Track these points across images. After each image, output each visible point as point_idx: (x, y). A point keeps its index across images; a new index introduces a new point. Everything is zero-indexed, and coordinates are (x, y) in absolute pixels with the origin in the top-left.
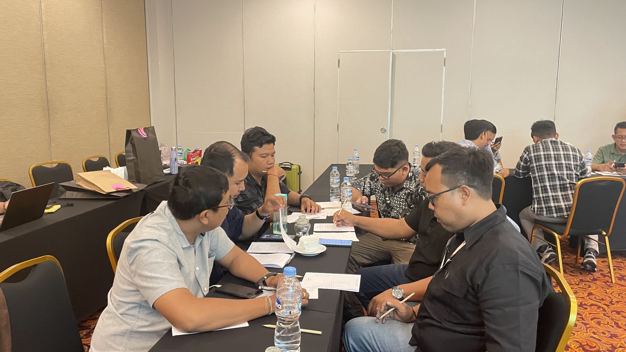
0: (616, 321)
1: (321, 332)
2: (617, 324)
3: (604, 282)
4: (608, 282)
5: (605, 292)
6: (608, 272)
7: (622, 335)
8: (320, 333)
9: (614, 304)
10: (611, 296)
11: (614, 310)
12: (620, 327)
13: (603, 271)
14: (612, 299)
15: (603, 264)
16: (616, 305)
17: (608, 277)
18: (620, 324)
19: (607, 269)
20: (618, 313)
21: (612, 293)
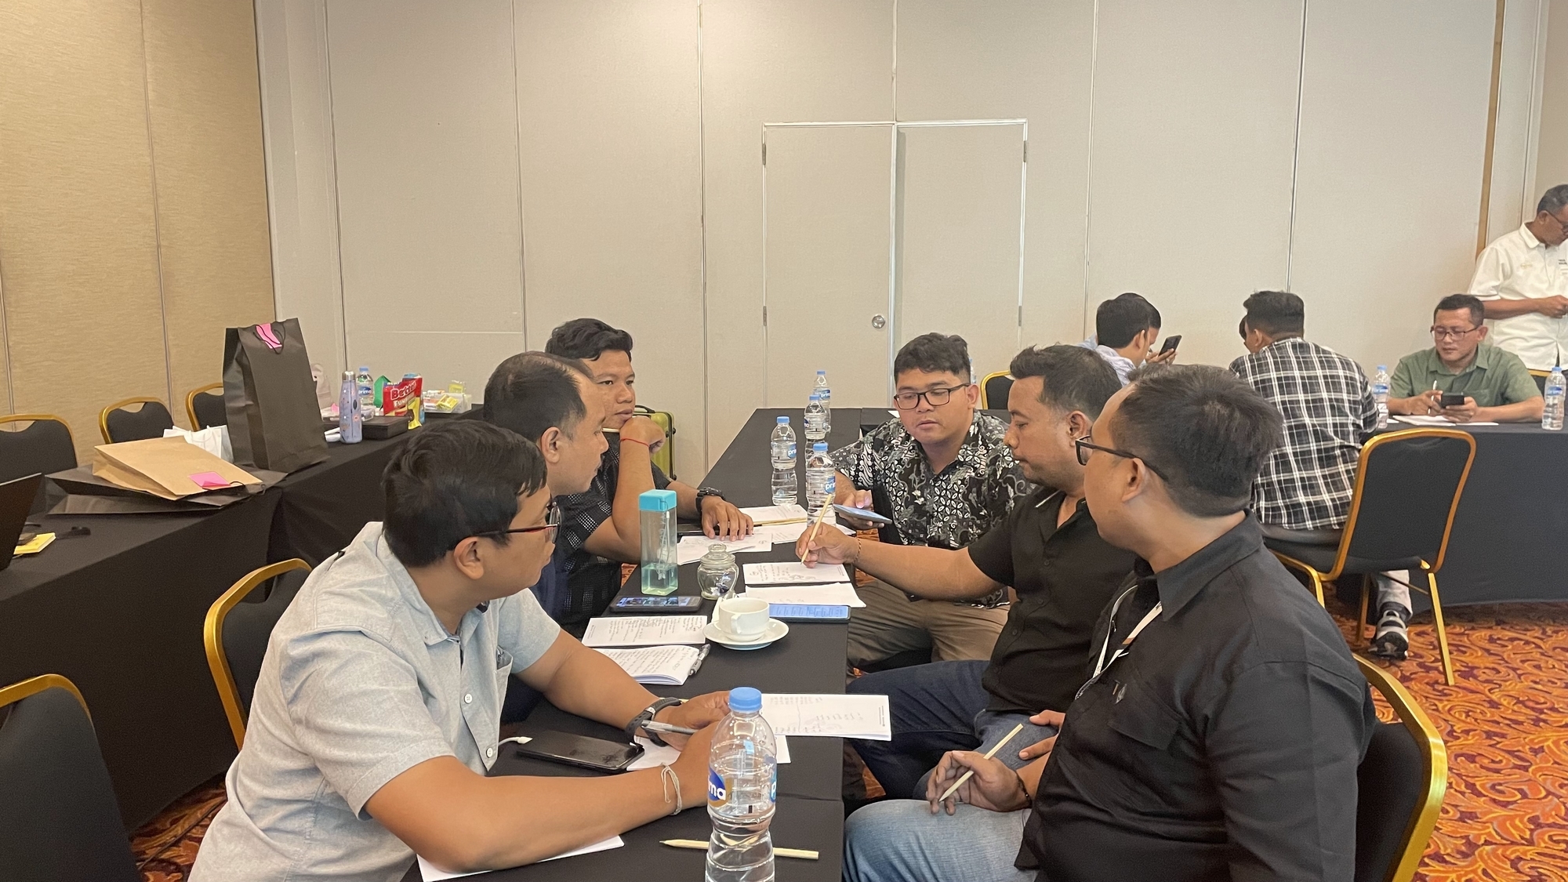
0: (1469, 779)
1: (817, 853)
2: (1471, 787)
3: (1427, 684)
4: (1437, 682)
5: (1434, 707)
6: (1433, 659)
7: (1485, 814)
8: (814, 855)
9: (1458, 738)
10: (1449, 718)
11: (1460, 752)
12: (1480, 795)
13: (1421, 657)
14: (1452, 726)
15: (1421, 639)
16: (1462, 739)
17: (1436, 672)
18: (1478, 787)
19: (1431, 652)
20: (1471, 759)
21: (1450, 710)
